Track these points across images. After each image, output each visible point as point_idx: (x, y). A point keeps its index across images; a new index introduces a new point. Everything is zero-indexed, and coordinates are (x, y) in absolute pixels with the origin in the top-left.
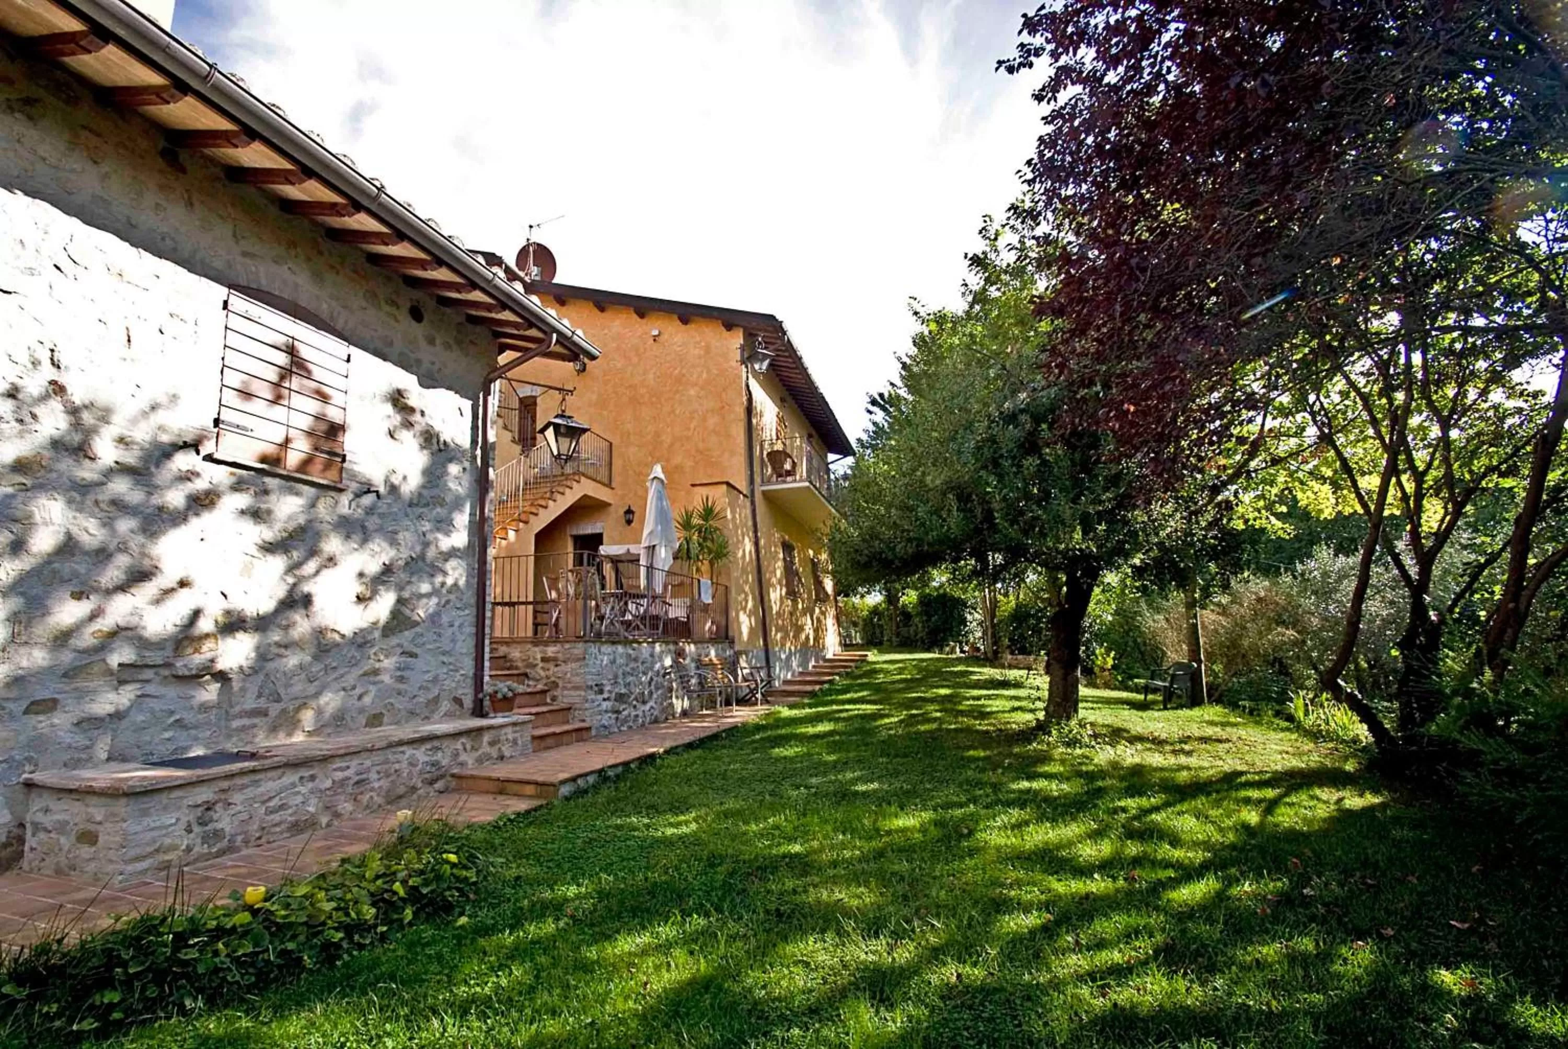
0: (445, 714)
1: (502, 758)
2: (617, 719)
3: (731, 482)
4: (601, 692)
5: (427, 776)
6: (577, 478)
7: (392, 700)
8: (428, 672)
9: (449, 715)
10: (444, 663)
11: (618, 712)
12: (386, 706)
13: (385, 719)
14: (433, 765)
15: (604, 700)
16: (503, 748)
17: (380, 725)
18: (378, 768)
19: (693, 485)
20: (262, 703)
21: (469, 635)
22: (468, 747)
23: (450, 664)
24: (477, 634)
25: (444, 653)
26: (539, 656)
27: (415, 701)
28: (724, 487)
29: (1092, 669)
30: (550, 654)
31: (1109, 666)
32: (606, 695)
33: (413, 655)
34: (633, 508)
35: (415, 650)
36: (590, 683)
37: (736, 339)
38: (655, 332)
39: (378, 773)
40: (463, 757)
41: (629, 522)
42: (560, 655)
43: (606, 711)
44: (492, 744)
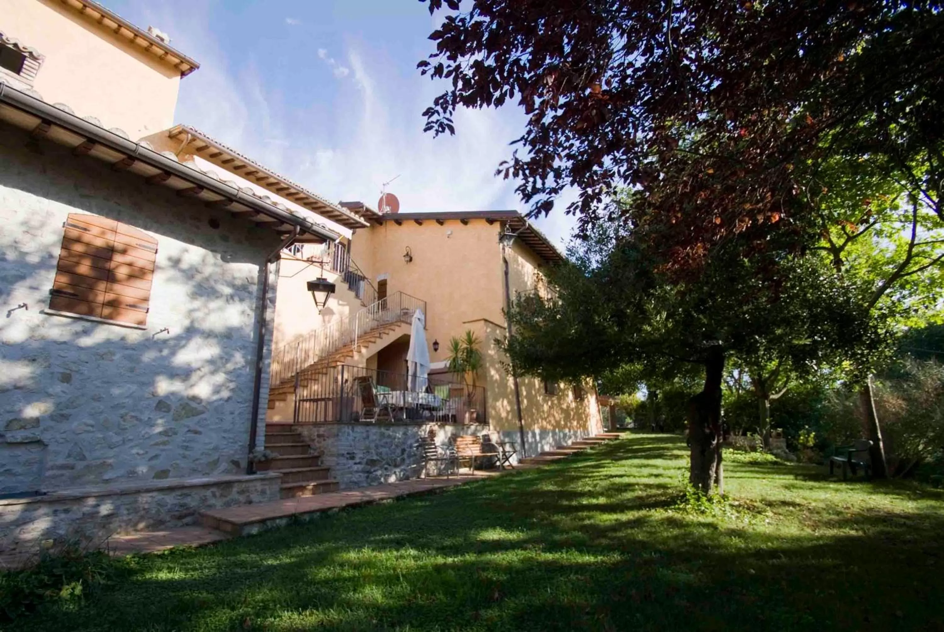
0: (223, 472)
1: (250, 502)
2: (367, 477)
3: (487, 318)
4: (353, 458)
5: (176, 513)
6: (399, 324)
7: (178, 462)
8: (210, 443)
9: (226, 472)
10: (224, 437)
11: (369, 472)
12: (172, 465)
13: (171, 474)
14: (181, 506)
15: (355, 464)
16: (251, 496)
17: (166, 477)
18: (127, 507)
19: (464, 323)
20: (71, 461)
21: (248, 419)
22: (218, 494)
23: (230, 438)
24: (252, 419)
25: (225, 431)
26: (316, 434)
27: (197, 462)
28: (483, 322)
29: (796, 446)
30: (321, 433)
31: (811, 443)
32: (357, 460)
33: (196, 432)
34: (438, 341)
35: (200, 429)
36: (343, 452)
37: (496, 228)
38: (449, 233)
39: (128, 510)
40: (212, 501)
41: (436, 350)
42: (325, 434)
43: (357, 472)
44: (241, 492)
